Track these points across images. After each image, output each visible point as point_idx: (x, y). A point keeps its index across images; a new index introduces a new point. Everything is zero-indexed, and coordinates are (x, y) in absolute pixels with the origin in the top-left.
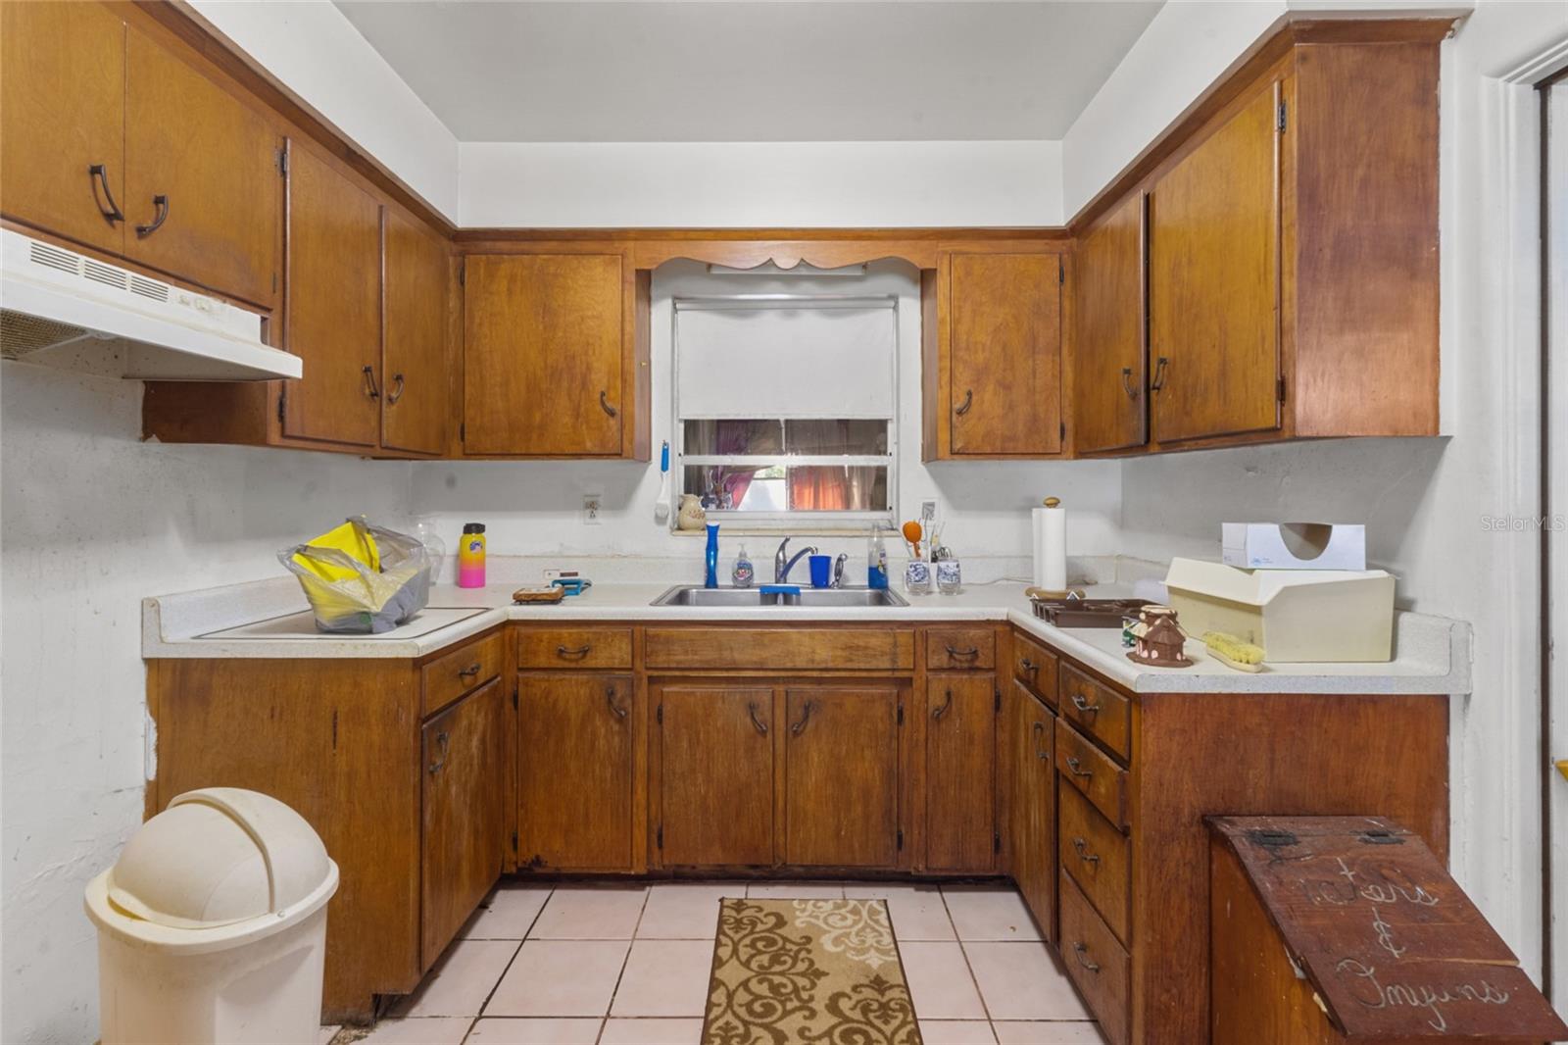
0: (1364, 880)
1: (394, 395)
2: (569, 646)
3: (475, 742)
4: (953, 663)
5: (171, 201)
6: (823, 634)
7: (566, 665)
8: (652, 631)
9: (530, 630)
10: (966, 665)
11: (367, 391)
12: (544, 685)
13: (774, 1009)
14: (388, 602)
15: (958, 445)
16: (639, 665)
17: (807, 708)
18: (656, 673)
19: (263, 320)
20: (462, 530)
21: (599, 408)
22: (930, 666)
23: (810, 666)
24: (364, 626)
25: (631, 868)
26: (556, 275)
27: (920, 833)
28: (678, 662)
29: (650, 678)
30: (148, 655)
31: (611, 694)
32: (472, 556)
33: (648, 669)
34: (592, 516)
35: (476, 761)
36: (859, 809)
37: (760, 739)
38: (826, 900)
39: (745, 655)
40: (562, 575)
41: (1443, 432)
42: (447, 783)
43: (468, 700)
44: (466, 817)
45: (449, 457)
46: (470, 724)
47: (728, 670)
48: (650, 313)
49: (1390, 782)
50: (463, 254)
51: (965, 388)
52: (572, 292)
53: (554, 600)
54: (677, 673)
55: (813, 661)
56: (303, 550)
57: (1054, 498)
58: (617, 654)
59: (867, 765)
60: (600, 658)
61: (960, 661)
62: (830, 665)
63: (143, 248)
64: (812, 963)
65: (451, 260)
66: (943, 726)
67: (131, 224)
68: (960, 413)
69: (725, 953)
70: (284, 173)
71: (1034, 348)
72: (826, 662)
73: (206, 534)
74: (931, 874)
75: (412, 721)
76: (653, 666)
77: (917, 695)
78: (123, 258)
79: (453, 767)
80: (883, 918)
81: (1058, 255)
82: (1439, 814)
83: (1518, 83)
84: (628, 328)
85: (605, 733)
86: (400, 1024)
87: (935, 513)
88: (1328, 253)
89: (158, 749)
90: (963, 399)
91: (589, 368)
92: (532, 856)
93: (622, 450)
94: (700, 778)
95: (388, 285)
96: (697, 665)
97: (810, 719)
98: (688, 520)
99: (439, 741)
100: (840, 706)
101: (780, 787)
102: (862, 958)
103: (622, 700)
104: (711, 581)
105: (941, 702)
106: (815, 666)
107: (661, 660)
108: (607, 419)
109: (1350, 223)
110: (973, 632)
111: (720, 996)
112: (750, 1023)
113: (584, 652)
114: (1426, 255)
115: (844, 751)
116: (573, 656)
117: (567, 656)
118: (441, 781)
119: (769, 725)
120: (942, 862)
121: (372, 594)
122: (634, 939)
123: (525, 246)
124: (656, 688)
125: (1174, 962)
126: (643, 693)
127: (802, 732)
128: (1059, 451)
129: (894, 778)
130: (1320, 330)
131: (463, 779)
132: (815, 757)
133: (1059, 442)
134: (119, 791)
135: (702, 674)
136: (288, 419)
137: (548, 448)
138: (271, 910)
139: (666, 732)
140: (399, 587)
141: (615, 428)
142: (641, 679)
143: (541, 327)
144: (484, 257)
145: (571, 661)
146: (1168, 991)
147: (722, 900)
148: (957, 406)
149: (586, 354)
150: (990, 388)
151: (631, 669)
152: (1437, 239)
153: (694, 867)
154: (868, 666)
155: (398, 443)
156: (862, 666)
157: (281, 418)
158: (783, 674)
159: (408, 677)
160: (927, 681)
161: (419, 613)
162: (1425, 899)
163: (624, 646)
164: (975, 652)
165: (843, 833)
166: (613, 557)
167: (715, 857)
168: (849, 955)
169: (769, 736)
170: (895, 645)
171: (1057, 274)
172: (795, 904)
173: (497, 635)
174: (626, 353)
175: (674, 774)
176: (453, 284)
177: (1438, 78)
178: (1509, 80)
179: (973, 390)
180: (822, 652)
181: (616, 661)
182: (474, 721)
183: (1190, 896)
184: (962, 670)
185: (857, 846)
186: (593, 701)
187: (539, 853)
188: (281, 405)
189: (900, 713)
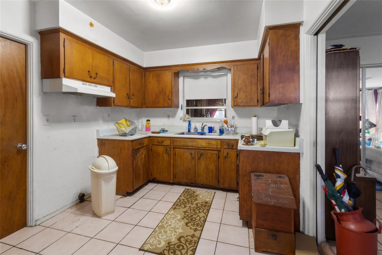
0: (272, 183)
1: (132, 98)
2: (160, 141)
3: (143, 156)
4: (228, 147)
5: (98, 73)
6: (204, 141)
7: (159, 144)
8: (174, 139)
9: (154, 138)
10: (231, 148)
11: (128, 97)
12: (156, 148)
13: (187, 203)
14: (129, 131)
15: (235, 104)
16: (171, 145)
17: (201, 155)
18: (174, 147)
19: (111, 88)
20: (146, 121)
21: (167, 98)
22: (224, 148)
23: (201, 147)
24: (125, 135)
25: (170, 181)
26: (160, 74)
27: (222, 180)
28: (178, 145)
29: (173, 147)
30: (97, 138)
31: (167, 150)
32: (148, 125)
33: (173, 146)
34: (169, 118)
35: (143, 159)
36: (211, 174)
37: (192, 160)
38: (204, 191)
39: (190, 144)
40: (161, 129)
41: (301, 102)
42: (138, 161)
43: (142, 148)
44: (142, 168)
45: (143, 108)
46: (142, 152)
47: (187, 147)
48: (179, 80)
49: (288, 169)
50: (145, 72)
51: (237, 93)
52: (163, 77)
53: (158, 133)
54: (178, 147)
55: (202, 146)
56: (117, 123)
57: (255, 115)
58: (168, 143)
59: (212, 166)
60: (165, 143)
61: (230, 147)
62: (205, 147)
63: (94, 81)
64: (196, 198)
65: (143, 73)
66: (227, 159)
67: (93, 77)
68: (235, 98)
69: (182, 195)
70: (114, 65)
71: (251, 84)
72: (204, 146)
73: (105, 120)
74: (224, 188)
75: (131, 150)
76: (174, 145)
77: (222, 153)
78: (92, 82)
79: (139, 159)
80: (213, 195)
81: (257, 64)
82: (298, 175)
83: (310, 35)
84: (172, 83)
85: (165, 156)
86: (130, 197)
87: (235, 118)
88: (276, 69)
89: (99, 152)
90: (236, 95)
91: (166, 91)
92: (154, 177)
93: (172, 106)
94: (182, 166)
95: (131, 79)
96: (181, 146)
97: (202, 156)
98: (186, 119)
99: (136, 154)
100: (207, 154)
101: (196, 169)
102: (205, 199)
103: (169, 151)
104: (189, 131)
105: (226, 155)
106: (202, 147)
107: (175, 144)
108: (169, 101)
109: (281, 63)
110: (232, 141)
111: (179, 200)
112: (181, 204)
113: (162, 142)
114: (297, 68)
115: (208, 163)
116: (161, 143)
117: (160, 143)
118: (137, 160)
119: (194, 157)
120: (226, 186)
121: (126, 130)
122: (169, 192)
123: (155, 69)
124: (174, 149)
125: (246, 197)
126: (172, 150)
127: (200, 159)
128: (257, 105)
129: (218, 169)
130: (275, 84)
131: (141, 161)
132: (203, 164)
133: (257, 103)
134: (94, 157)
135: (182, 147)
136: (115, 103)
137: (159, 106)
138: (109, 170)
139: (176, 157)
140: (131, 129)
141: (170, 102)
142: (172, 148)
143: (158, 84)
144: (148, 72)
145: (160, 144)
146: (244, 202)
147: (185, 188)
148: (235, 96)
149: (165, 89)
150: (242, 92)
151: (170, 146)
152: (299, 65)
153: (181, 182)
154: (212, 147)
155: (133, 106)
156: (211, 147)
157: (114, 103)
158: (197, 148)
159: (130, 143)
160: (224, 151)
161: (135, 134)
162: (282, 187)
163: (169, 141)
164: (233, 145)
165: (208, 179)
166: (172, 126)
167: (184, 181)
168: (203, 198)
169: (194, 159)
170: (217, 143)
171: (256, 68)
172: (198, 190)
173: (148, 138)
174: (172, 88)
175: (178, 165)
176: (144, 77)
177: (299, 34)
178: (309, 35)
179: (238, 93)
180: (203, 144)
181: (168, 144)
182: (143, 152)
183: (249, 186)
184: (230, 149)
185: (210, 182)
186: (164, 151)
187: (156, 177)
188: (114, 101)
189: (219, 157)
